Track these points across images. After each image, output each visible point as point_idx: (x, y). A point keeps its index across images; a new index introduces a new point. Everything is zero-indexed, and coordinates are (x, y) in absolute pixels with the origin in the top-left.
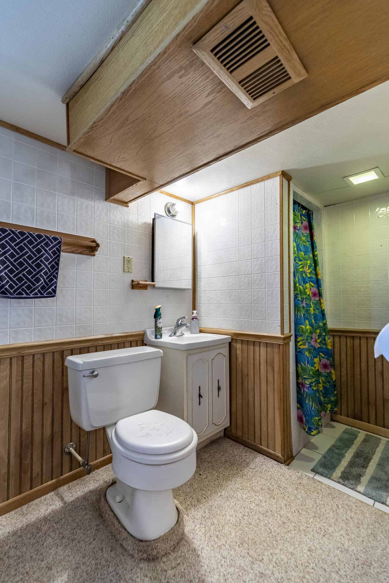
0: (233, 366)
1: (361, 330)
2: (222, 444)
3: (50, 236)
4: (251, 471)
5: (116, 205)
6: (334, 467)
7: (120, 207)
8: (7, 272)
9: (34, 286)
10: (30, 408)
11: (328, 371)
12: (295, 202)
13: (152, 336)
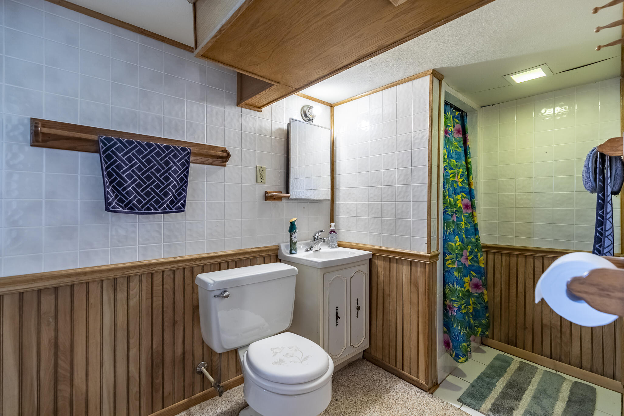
0: (374, 284)
1: (519, 248)
2: (361, 367)
3: (179, 147)
4: (391, 398)
5: (248, 110)
6: (482, 398)
7: (253, 112)
8: (135, 187)
9: (162, 201)
10: (161, 326)
11: (480, 291)
12: (446, 104)
13: (286, 251)
